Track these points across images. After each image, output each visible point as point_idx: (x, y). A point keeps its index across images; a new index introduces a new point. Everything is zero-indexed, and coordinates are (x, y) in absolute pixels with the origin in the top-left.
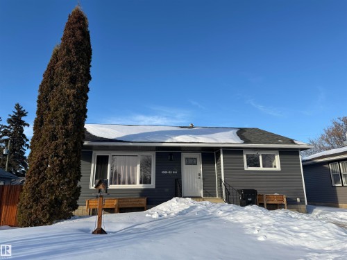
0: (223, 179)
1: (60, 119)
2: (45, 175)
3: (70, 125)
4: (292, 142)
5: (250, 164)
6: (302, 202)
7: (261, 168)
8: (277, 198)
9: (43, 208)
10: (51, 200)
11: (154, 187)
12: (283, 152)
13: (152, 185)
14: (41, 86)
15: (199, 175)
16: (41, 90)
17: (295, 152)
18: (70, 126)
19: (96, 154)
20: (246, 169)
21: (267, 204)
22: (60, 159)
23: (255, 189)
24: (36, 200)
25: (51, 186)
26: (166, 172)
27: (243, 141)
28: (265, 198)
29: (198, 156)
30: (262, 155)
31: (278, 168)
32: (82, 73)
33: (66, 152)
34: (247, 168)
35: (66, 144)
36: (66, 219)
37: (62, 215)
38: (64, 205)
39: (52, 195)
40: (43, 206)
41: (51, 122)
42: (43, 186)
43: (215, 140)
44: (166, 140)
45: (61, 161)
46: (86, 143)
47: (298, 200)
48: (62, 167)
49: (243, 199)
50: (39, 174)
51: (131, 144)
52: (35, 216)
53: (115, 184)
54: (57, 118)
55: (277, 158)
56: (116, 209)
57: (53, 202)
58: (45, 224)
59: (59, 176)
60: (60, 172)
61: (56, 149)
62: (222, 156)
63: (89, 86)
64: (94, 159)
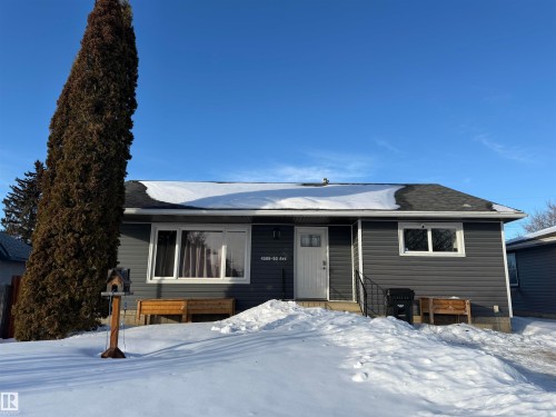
0: (361, 270)
1: (77, 172)
2: (54, 261)
3: (93, 182)
4: (489, 206)
5: (409, 246)
6: (504, 312)
7: (430, 253)
8: (453, 304)
9: (49, 313)
10: (64, 300)
11: (248, 282)
12: (470, 225)
13: (246, 279)
14: (54, 119)
15: (325, 263)
16: (53, 126)
17: (495, 225)
18: (92, 184)
19: (157, 228)
20: (402, 254)
21: (435, 315)
22: (77, 235)
23: (411, 288)
24: (41, 300)
25: (63, 279)
26: (268, 258)
27: (398, 206)
28: (431, 304)
29: (323, 232)
30: (433, 231)
31: (461, 252)
32: (114, 96)
33: (87, 223)
34: (403, 252)
35: (86, 213)
36: (88, 330)
37: (81, 325)
38: (84, 309)
39: (64, 292)
40: (50, 310)
41: (63, 176)
42: (49, 278)
43: (348, 204)
44: (265, 204)
45: (78, 239)
46: (128, 211)
47: (496, 308)
48: (80, 250)
49: (390, 305)
50: (46, 259)
51: (204, 212)
52: (36, 325)
53: (187, 276)
54: (71, 170)
55: (460, 235)
56: (184, 317)
57: (67, 304)
58: (53, 337)
59: (74, 263)
60: (76, 256)
61: (70, 220)
62: (360, 231)
63: (133, 117)
64: (154, 237)
